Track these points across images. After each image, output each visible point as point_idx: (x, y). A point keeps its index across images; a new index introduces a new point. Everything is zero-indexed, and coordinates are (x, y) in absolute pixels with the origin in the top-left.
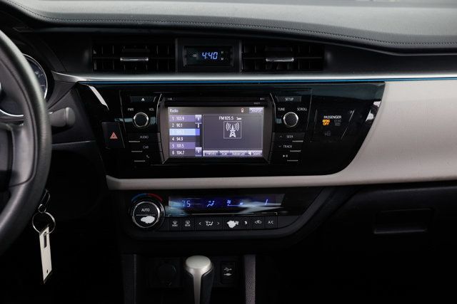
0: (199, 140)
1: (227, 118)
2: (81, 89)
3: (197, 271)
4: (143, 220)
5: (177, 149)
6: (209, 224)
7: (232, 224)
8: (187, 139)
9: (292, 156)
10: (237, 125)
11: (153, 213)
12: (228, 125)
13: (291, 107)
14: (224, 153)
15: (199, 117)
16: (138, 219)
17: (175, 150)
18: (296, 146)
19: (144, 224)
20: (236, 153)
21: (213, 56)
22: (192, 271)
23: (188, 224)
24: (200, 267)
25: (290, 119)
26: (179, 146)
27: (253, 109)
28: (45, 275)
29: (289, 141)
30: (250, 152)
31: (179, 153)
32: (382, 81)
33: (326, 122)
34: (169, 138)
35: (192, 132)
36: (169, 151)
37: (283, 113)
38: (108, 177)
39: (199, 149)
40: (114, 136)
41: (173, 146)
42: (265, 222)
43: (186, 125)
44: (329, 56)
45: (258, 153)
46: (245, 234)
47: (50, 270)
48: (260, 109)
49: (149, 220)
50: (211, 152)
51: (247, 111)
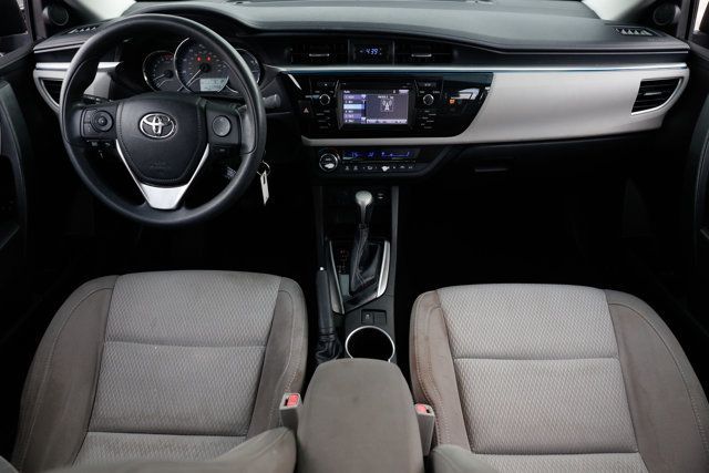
0: (364, 112)
1: (384, 97)
2: (283, 76)
4: (326, 166)
5: (349, 118)
6: (370, 168)
7: (385, 168)
8: (355, 111)
9: (428, 124)
10: (390, 102)
11: (333, 161)
12: (384, 102)
13: (429, 90)
14: (381, 121)
15: (364, 96)
16: (323, 165)
17: (348, 120)
18: (431, 118)
19: (327, 168)
20: (388, 121)
21: (375, 51)
22: (360, 202)
23: (356, 168)
24: (365, 199)
25: (428, 99)
26: (350, 116)
27: (402, 91)
28: (265, 201)
29: (426, 115)
30: (398, 121)
31: (350, 121)
32: (491, 72)
33: (452, 101)
34: (343, 111)
35: (359, 107)
36: (343, 120)
37: (424, 95)
38: (303, 137)
39: (364, 119)
40: (306, 111)
41: (346, 116)
42: (407, 167)
43: (355, 102)
44: (456, 53)
45: (404, 121)
46: (394, 175)
48: (407, 91)
49: (330, 166)
50: (373, 121)
51: (397, 92)
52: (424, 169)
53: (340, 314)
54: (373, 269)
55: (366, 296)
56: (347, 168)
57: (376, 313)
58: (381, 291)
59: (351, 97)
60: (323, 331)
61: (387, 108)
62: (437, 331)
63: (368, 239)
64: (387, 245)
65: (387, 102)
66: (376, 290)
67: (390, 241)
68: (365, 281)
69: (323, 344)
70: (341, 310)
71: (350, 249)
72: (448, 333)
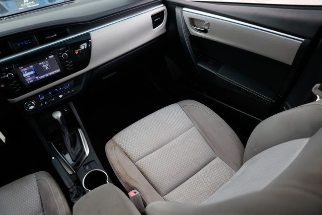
0: (36, 74)
1: (42, 63)
3: (58, 117)
4: (30, 108)
5: (30, 80)
6: (53, 99)
7: (60, 96)
8: (31, 76)
9: (70, 68)
10: (47, 64)
11: (32, 105)
12: (44, 66)
13: (63, 52)
14: (47, 75)
15: (32, 66)
16: (28, 109)
17: (29, 81)
18: (70, 64)
19: (31, 109)
20: (51, 74)
21: (26, 42)
22: (56, 118)
23: (46, 103)
24: (58, 115)
25: (65, 56)
26: (29, 79)
27: (50, 57)
28: (4, 141)
29: (68, 63)
30: (56, 72)
31: (31, 81)
32: (89, 33)
33: (77, 53)
34: (24, 78)
35: (32, 73)
36: (27, 82)
37: (61, 55)
38: (8, 100)
39: (37, 77)
40: (2, 86)
41: (27, 80)
43: (28, 71)
44: (68, 30)
45: (58, 71)
46: (66, 97)
47: (5, 138)
48: (52, 56)
49: (32, 107)
50: (42, 77)
51: (48, 58)
52: (80, 88)
53: (74, 173)
54: (78, 145)
55: (82, 159)
56: (42, 105)
57: (90, 164)
58: (87, 152)
59: (25, 70)
60: (69, 187)
61: (47, 68)
62: (121, 156)
63: (69, 132)
64: (80, 131)
65: (45, 65)
66: (85, 153)
67: (80, 128)
68: (78, 152)
69: (72, 193)
70: (73, 171)
71: (62, 141)
72: (126, 154)
